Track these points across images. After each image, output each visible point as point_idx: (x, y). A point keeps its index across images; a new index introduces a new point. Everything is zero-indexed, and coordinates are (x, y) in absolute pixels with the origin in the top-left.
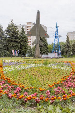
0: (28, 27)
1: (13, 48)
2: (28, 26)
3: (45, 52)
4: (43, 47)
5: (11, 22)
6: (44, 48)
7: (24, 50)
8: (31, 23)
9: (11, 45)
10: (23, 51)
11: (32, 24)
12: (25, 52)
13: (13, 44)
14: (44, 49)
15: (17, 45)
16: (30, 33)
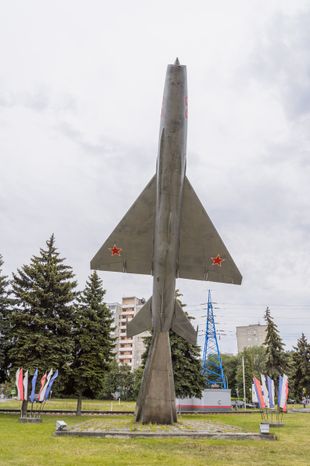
0: (124, 310)
1: (37, 361)
2: (124, 307)
3: (189, 385)
4: (180, 361)
5: (47, 249)
6: (184, 363)
7: (93, 373)
9: (26, 347)
10: (86, 379)
11: (136, 302)
12: (98, 381)
13: (35, 341)
14: (186, 370)
15: (57, 346)
16: (115, 251)
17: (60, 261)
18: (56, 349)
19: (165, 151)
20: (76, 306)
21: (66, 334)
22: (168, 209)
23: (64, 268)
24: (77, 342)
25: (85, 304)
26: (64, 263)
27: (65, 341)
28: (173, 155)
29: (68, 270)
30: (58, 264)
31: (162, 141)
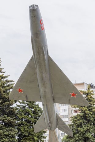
8: (83, 84)
16: (20, 91)
17: (5, 77)
18: (6, 135)
19: (34, 46)
20: (18, 106)
21: (12, 126)
22: (41, 72)
23: (9, 81)
24: (19, 130)
25: (24, 105)
26: (8, 79)
27: (11, 130)
28: (38, 48)
29: (12, 83)
30: (5, 79)
31: (32, 42)
